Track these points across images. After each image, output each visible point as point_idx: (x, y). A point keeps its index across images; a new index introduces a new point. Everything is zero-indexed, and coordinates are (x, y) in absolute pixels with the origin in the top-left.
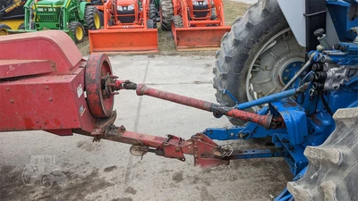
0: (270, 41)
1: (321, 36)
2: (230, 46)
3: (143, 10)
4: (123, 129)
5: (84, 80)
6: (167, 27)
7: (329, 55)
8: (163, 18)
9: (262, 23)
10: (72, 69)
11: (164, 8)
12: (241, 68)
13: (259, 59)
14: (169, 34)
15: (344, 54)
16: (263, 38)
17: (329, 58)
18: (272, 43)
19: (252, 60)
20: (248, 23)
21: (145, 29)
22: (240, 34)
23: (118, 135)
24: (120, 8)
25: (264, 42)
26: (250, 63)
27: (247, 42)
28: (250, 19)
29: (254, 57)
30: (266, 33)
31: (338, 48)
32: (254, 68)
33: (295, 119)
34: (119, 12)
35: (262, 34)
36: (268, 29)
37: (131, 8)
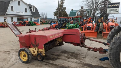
3: (94, 27)
4: (86, 45)
5: (81, 36)
6: (101, 33)
8: (100, 30)
10: (80, 34)
11: (100, 27)
14: (101, 34)
21: (94, 32)
23: (85, 47)
24: (88, 27)
34: (87, 27)
37: (90, 27)
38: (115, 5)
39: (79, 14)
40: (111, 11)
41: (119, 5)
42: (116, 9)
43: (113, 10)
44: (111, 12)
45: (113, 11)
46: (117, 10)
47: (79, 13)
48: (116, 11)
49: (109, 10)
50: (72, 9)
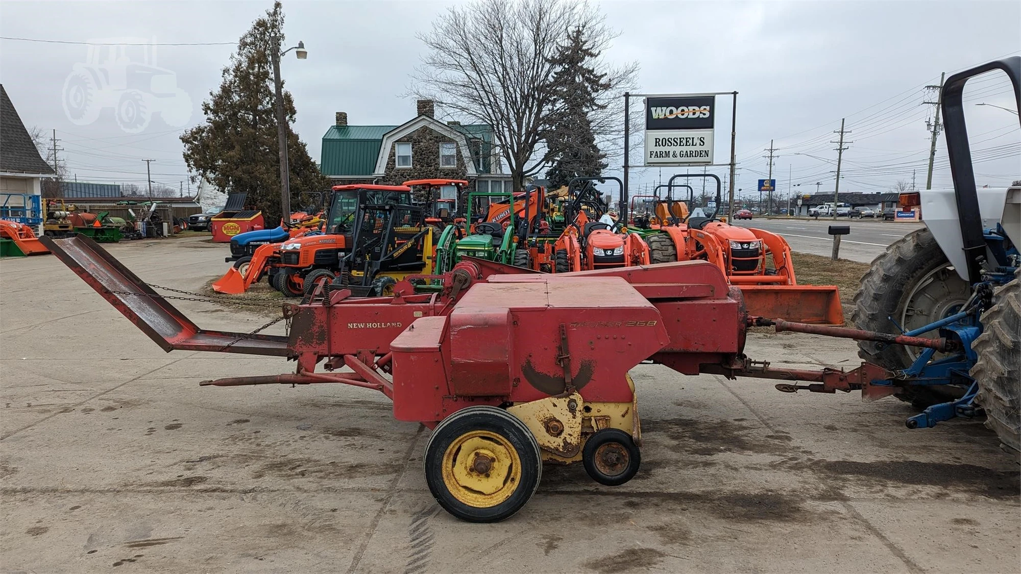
0: (926, 277)
1: (982, 261)
2: (878, 282)
3: (646, 256)
7: (991, 275)
9: (915, 257)
12: (894, 306)
13: (911, 301)
15: (1003, 274)
16: (919, 273)
17: (991, 277)
18: (928, 280)
19: (906, 298)
20: (899, 258)
22: (890, 269)
24: (600, 253)
25: (920, 279)
26: (904, 302)
27: (899, 277)
28: (900, 253)
29: (908, 294)
30: (922, 268)
31: (998, 270)
32: (908, 310)
33: (970, 336)
34: (596, 259)
35: (917, 269)
36: (923, 264)
37: (619, 252)
38: (689, 112)
39: (405, 159)
40: (671, 149)
41: (712, 111)
42: (695, 134)
43: (679, 142)
44: (667, 154)
45: (678, 149)
46: (702, 140)
47: (406, 150)
48: (698, 148)
49: (657, 142)
50: (341, 118)
